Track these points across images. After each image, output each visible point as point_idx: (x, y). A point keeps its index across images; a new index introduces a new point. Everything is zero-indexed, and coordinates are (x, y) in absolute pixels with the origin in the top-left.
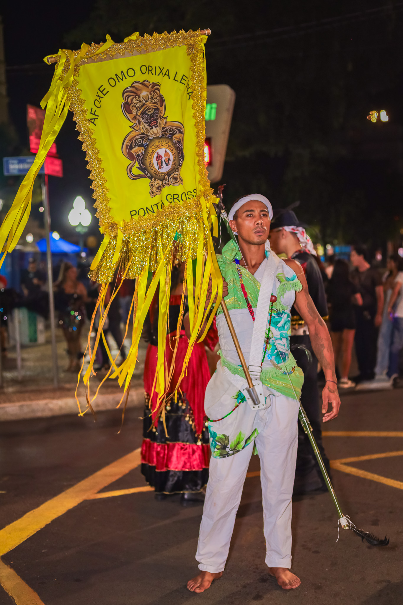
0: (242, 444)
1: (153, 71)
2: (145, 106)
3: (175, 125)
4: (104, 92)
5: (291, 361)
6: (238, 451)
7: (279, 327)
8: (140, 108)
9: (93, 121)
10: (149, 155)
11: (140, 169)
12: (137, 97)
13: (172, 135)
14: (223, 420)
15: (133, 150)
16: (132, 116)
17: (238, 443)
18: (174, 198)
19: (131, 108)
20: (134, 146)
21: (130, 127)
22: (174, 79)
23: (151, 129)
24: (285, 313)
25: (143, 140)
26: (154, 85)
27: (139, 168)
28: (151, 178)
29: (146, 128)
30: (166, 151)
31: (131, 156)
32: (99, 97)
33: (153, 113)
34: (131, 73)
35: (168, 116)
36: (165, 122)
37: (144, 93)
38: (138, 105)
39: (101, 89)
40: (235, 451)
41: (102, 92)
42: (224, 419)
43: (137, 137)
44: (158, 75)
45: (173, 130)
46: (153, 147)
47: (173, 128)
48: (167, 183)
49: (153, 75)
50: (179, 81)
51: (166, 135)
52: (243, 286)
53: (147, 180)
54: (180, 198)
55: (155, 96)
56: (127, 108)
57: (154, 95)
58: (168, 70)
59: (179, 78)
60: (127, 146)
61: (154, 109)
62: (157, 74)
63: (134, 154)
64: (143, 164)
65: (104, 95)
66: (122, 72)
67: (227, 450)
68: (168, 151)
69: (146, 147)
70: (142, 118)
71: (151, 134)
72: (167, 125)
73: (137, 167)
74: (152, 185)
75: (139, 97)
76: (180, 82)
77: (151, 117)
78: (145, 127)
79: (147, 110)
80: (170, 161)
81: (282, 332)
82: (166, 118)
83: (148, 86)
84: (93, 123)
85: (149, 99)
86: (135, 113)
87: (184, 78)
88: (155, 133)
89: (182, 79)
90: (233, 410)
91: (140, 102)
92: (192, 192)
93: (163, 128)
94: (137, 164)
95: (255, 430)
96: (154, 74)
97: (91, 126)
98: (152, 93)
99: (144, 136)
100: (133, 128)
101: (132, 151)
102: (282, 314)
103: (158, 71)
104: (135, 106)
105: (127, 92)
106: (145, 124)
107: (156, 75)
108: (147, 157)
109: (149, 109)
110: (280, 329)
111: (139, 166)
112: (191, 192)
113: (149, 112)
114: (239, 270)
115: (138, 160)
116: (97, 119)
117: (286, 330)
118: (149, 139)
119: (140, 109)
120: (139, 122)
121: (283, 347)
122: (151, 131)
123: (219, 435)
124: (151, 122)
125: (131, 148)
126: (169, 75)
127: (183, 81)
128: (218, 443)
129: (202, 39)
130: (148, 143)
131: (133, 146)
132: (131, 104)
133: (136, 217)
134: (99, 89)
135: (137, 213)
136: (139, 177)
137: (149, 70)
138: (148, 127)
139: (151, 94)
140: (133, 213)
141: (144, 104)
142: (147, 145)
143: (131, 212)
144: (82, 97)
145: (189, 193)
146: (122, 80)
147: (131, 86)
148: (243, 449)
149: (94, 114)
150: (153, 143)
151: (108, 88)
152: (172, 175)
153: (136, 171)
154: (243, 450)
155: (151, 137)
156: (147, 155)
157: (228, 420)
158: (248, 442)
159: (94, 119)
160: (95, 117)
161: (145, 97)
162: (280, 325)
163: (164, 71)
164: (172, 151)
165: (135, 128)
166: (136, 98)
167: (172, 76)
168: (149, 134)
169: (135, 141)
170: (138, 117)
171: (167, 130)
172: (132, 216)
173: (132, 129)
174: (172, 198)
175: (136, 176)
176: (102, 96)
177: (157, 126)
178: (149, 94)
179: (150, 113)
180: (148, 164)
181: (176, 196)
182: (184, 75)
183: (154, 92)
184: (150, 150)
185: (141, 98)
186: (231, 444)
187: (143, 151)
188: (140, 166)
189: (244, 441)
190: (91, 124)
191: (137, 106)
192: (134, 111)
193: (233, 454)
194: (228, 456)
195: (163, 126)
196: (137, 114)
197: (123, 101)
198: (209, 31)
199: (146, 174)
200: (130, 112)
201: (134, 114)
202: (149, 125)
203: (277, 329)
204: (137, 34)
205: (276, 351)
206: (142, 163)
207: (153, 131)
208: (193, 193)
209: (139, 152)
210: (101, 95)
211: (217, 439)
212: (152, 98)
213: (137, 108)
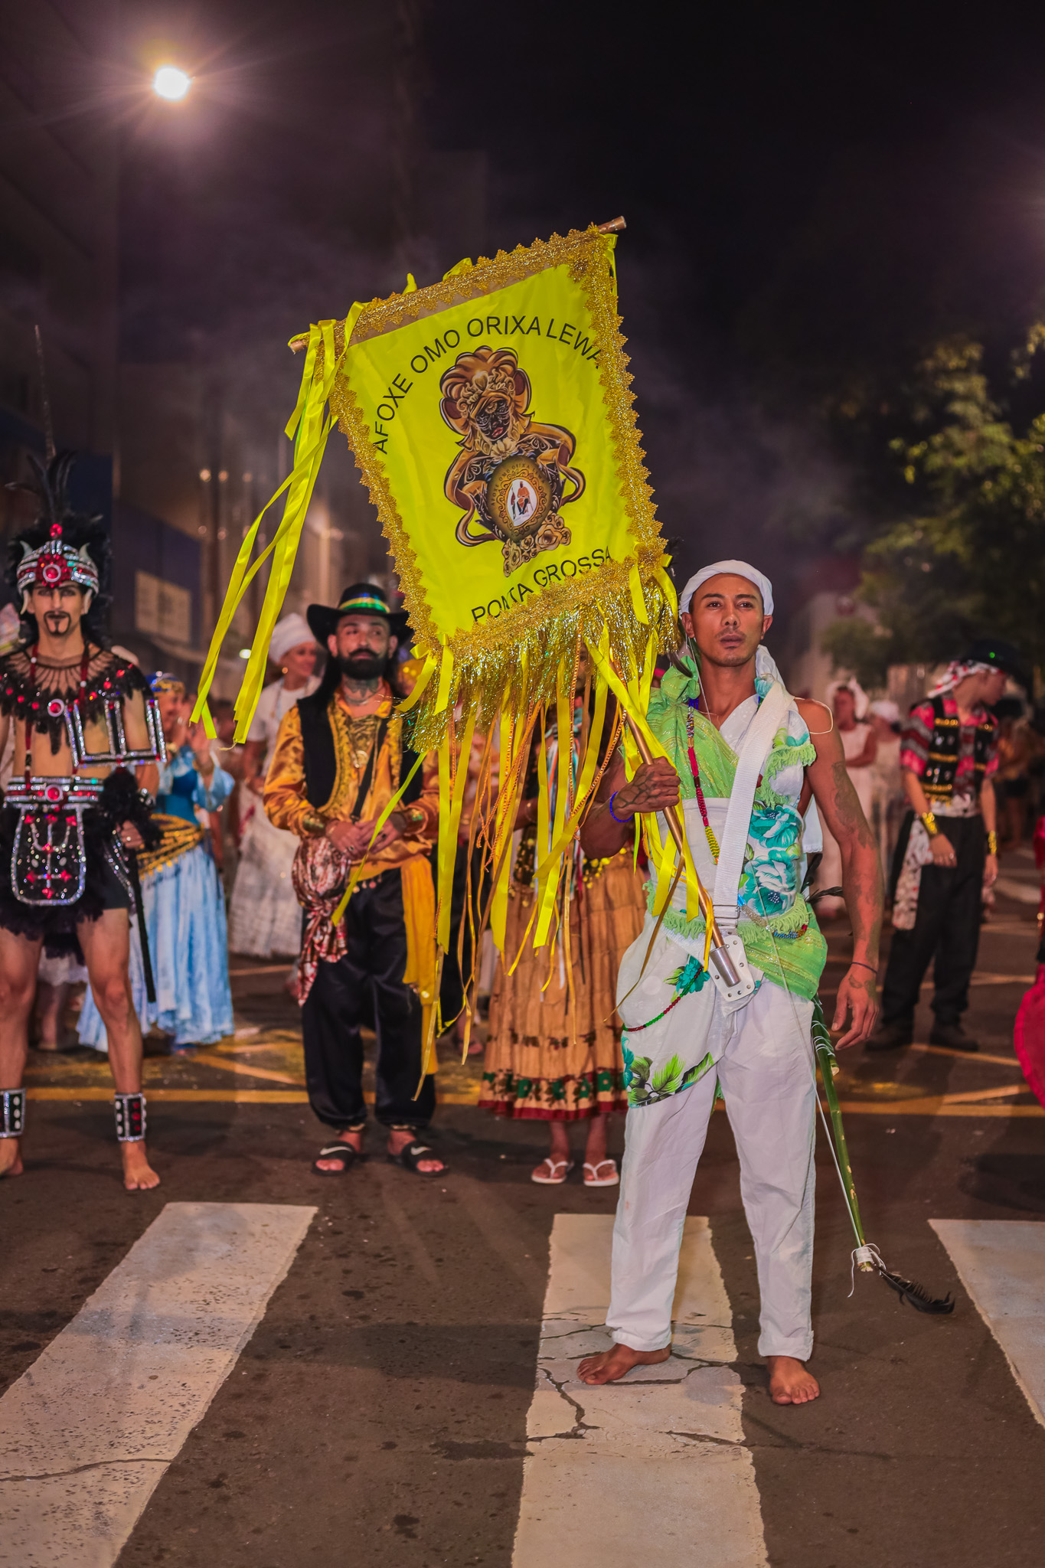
0: (677, 1082)
1: (501, 328)
2: (483, 399)
3: (546, 432)
4: (405, 387)
5: (798, 912)
6: (668, 1095)
7: (768, 839)
8: (475, 404)
9: (380, 445)
10: (498, 494)
11: (484, 523)
12: (468, 384)
13: (538, 453)
14: (643, 1030)
15: (466, 488)
16: (461, 422)
17: (670, 1079)
18: (550, 575)
19: (458, 408)
20: (468, 480)
21: (458, 443)
22: (548, 335)
23: (494, 443)
24: (784, 812)
25: (482, 467)
26: (502, 353)
27: (481, 523)
28: (504, 539)
29: (485, 442)
30: (521, 485)
31: (462, 502)
32: (394, 398)
33: (496, 411)
34: (452, 339)
35: (534, 413)
36: (526, 423)
37: (479, 375)
38: (471, 399)
39: (398, 382)
40: (663, 1093)
41: (400, 387)
42: (649, 1028)
43: (473, 461)
44: (512, 333)
45: (540, 441)
46: (505, 478)
47: (541, 437)
48: (533, 550)
49: (500, 333)
50: (559, 338)
51: (527, 451)
52: (691, 752)
53: (498, 544)
54: (559, 573)
55: (499, 378)
56: (449, 408)
57: (497, 376)
58: (536, 318)
59: (556, 331)
60: (454, 482)
61: (498, 402)
62: (510, 330)
63: (469, 495)
64: (488, 514)
65: (406, 392)
66: (437, 341)
67: (648, 1089)
68: (526, 484)
69: (489, 480)
70: (478, 423)
71: (496, 454)
72: (532, 429)
73: (477, 521)
74: (507, 553)
75: (471, 385)
76: (561, 339)
77: (492, 421)
78: (482, 439)
79: (485, 407)
80: (528, 505)
81: (773, 848)
82: (530, 415)
83: (487, 357)
84: (382, 450)
85: (488, 385)
86: (466, 417)
87: (568, 329)
88: (501, 452)
89: (564, 332)
90: (665, 1012)
91: (474, 393)
92: (590, 557)
93: (522, 436)
94: (477, 516)
95: (707, 1056)
96: (502, 331)
97: (379, 456)
98: (493, 371)
99: (483, 459)
100: (463, 445)
101: (465, 491)
102: (777, 813)
103: (512, 325)
104: (465, 402)
105: (447, 378)
106: (483, 434)
107: (506, 333)
108: (495, 498)
109: (489, 405)
110: (770, 842)
111: (480, 518)
112: (587, 558)
113: (489, 410)
114: (690, 719)
115: (477, 506)
116: (386, 440)
117: (785, 846)
118: (492, 464)
119: (475, 406)
120: (474, 432)
121: (776, 881)
122: (494, 448)
123: (638, 1059)
124: (493, 429)
125: (461, 485)
126: (538, 328)
127: (566, 337)
128: (635, 1075)
129: (606, 245)
130: (491, 472)
131: (465, 481)
132: (457, 400)
133: (482, 621)
134: (394, 383)
135: (485, 610)
136: (484, 538)
137: (489, 326)
138: (488, 440)
139: (490, 374)
140: (479, 612)
141: (480, 396)
142: (490, 476)
143: (473, 611)
144: (358, 405)
145: (583, 562)
146: (439, 356)
147: (457, 366)
148: (677, 1091)
149: (380, 433)
150: (503, 471)
151: (409, 375)
152: (541, 531)
153: (476, 529)
154: (678, 1094)
155: (498, 460)
156: (494, 495)
157: (657, 1029)
158: (690, 1081)
159: (383, 442)
160: (382, 438)
161: (481, 383)
162: (769, 834)
163: (526, 325)
164: (533, 485)
165: (467, 445)
166: (466, 386)
167: (544, 329)
168: (492, 455)
169: (470, 469)
170: (471, 423)
171: (530, 441)
172: (476, 618)
173: (463, 448)
174: (547, 575)
175: (476, 538)
176: (402, 394)
177: (506, 436)
178: (487, 375)
179: (491, 412)
180: (498, 512)
181: (552, 570)
182: (566, 325)
183: (497, 369)
184: (499, 484)
185: (474, 385)
186: (655, 1078)
187: (486, 489)
188: (483, 517)
189: (681, 1076)
190: (379, 452)
191: (468, 402)
192: (463, 411)
193: (658, 1099)
194: (649, 1103)
195: (523, 431)
196: (469, 417)
197: (442, 397)
198: (620, 222)
199: (494, 532)
200: (455, 415)
201: (464, 417)
202: (490, 436)
203: (764, 843)
204: (467, 261)
205: (757, 889)
206: (485, 510)
207: (498, 449)
208: (591, 561)
209: (478, 492)
210: (397, 392)
211: (633, 1065)
212: (494, 381)
213: (469, 406)
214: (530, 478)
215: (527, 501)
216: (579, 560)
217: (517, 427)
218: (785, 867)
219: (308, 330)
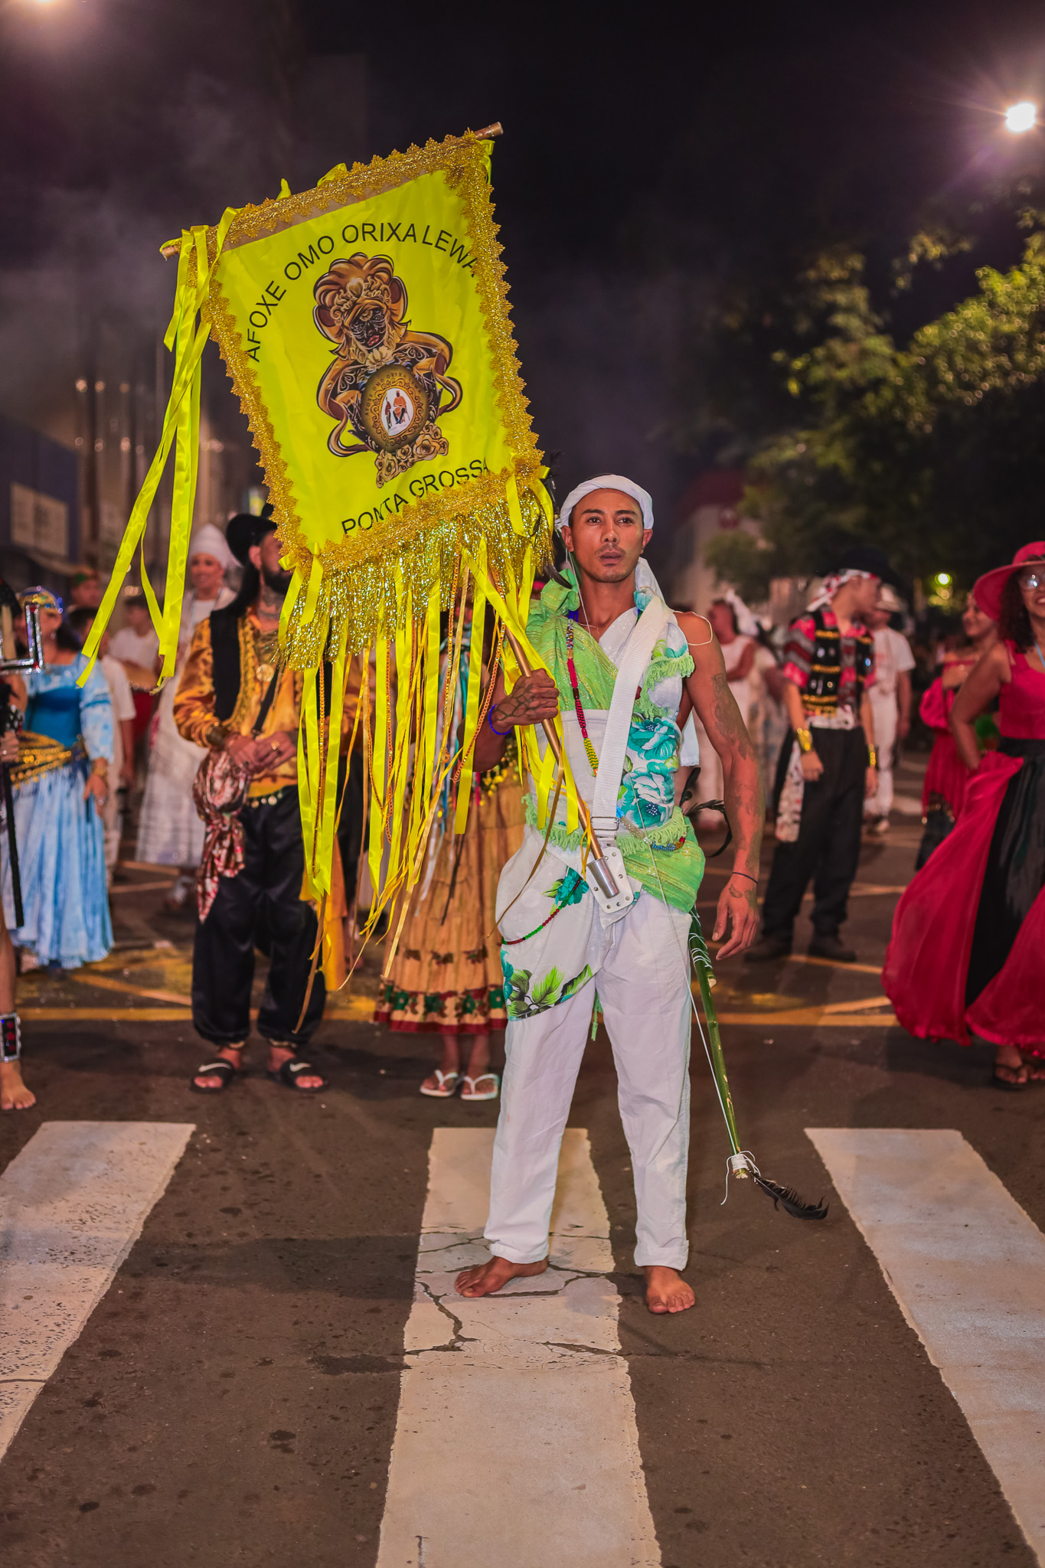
0: (556, 994)
1: (377, 234)
2: (357, 306)
3: (421, 341)
4: (278, 294)
5: (676, 824)
6: (548, 1007)
7: (647, 751)
8: (349, 311)
9: (252, 353)
10: (372, 403)
11: (357, 433)
12: (341, 291)
13: (414, 362)
14: (522, 943)
15: (339, 397)
16: (335, 330)
17: (549, 991)
18: (427, 485)
19: (332, 315)
20: (342, 390)
21: (331, 351)
22: (424, 242)
23: (369, 351)
24: (662, 724)
25: (356, 376)
26: (377, 260)
27: (354, 433)
28: (377, 451)
29: (360, 350)
30: (398, 394)
32: (267, 305)
33: (372, 319)
34: (326, 245)
35: (410, 321)
36: (402, 332)
37: (354, 281)
38: (345, 307)
39: (272, 290)
40: (542, 1005)
41: (273, 295)
42: (529, 941)
43: (347, 370)
44: (388, 240)
45: (417, 350)
46: (379, 388)
47: (417, 346)
48: (410, 460)
49: (376, 240)
50: (434, 245)
52: (571, 665)
53: (372, 455)
54: (437, 483)
55: (376, 285)
56: (323, 316)
57: (373, 283)
58: (412, 225)
59: (432, 238)
60: (327, 391)
61: (374, 310)
62: (385, 237)
63: (342, 405)
64: (362, 425)
65: (279, 299)
66: (310, 247)
67: (527, 1001)
68: (403, 394)
69: (363, 390)
70: (353, 331)
71: (371, 362)
72: (408, 339)
73: (349, 431)
74: (381, 464)
75: (345, 292)
76: (436, 246)
77: (368, 329)
78: (357, 348)
79: (360, 314)
80: (405, 414)
81: (652, 760)
82: (406, 324)
83: (362, 264)
84: (254, 358)
85: (363, 292)
86: (340, 324)
87: (444, 236)
88: (377, 361)
89: (440, 239)
90: (544, 924)
91: (348, 300)
92: (468, 468)
93: (398, 345)
94: (350, 426)
95: (586, 967)
96: (379, 238)
97: (251, 363)
98: (369, 278)
99: (358, 368)
100: (337, 353)
101: (338, 400)
102: (655, 725)
103: (387, 232)
104: (339, 310)
105: (322, 285)
106: (358, 343)
107: (382, 240)
108: (369, 408)
109: (364, 312)
110: (649, 753)
111: (352, 428)
112: (465, 469)
113: (364, 317)
114: (570, 631)
115: (351, 416)
116: (258, 348)
117: (662, 758)
118: (367, 374)
119: (349, 314)
120: (349, 340)
121: (654, 793)
122: (370, 356)
123: (518, 971)
124: (369, 337)
125: (335, 394)
126: (414, 235)
127: (442, 244)
128: (515, 988)
129: (482, 150)
130: (365, 382)
131: (339, 390)
132: (331, 308)
133: (353, 533)
134: (267, 290)
135: (356, 522)
136: (355, 449)
137: (364, 233)
138: (363, 348)
139: (366, 281)
140: (349, 525)
141: (355, 303)
142: (364, 385)
143: (343, 523)
144: (230, 311)
145: (461, 473)
146: (312, 262)
147: (330, 272)
148: (557, 1003)
149: (253, 341)
150: (378, 380)
151: (282, 282)
152: (419, 440)
153: (348, 439)
154: (558, 1006)
155: (372, 369)
156: (368, 405)
157: (537, 942)
158: (570, 993)
159: (255, 349)
160: (255, 345)
161: (357, 290)
162: (647, 746)
163: (402, 232)
164: (410, 394)
165: (341, 353)
166: (339, 293)
167: (420, 236)
168: (368, 364)
169: (343, 379)
170: (345, 331)
171: (406, 350)
172: (346, 531)
173: (337, 356)
174: (423, 485)
175: (348, 449)
176: (275, 301)
177: (382, 344)
178: (362, 282)
179: (366, 320)
180: (371, 423)
181: (429, 480)
182: (442, 232)
183: (373, 276)
184: (373, 394)
185: (349, 292)
186: (535, 989)
187: (360, 399)
188: (356, 427)
189: (561, 988)
190: (251, 360)
191: (342, 309)
192: (337, 319)
193: (538, 1012)
194: (529, 1015)
195: (399, 340)
196: (343, 325)
197: (316, 304)
198: (496, 128)
199: (367, 443)
200: (329, 323)
201: (338, 325)
202: (365, 345)
203: (642, 755)
204: (341, 167)
205: (636, 800)
206: (359, 421)
207: (374, 357)
208: (469, 472)
209: (352, 401)
210: (270, 300)
211: (512, 978)
212: (369, 289)
213: (343, 313)
214: (407, 387)
215: (404, 411)
216: (457, 471)
217: (394, 335)
218: (663, 779)
219: (180, 235)
